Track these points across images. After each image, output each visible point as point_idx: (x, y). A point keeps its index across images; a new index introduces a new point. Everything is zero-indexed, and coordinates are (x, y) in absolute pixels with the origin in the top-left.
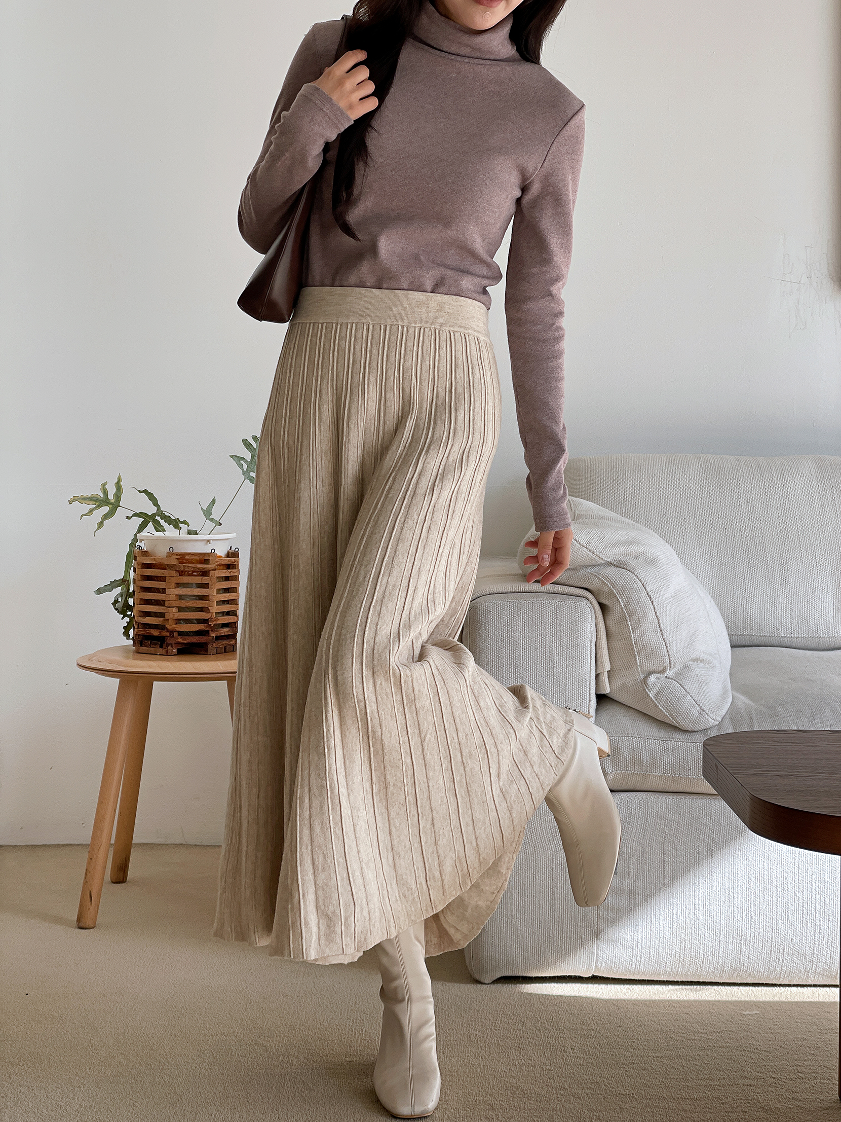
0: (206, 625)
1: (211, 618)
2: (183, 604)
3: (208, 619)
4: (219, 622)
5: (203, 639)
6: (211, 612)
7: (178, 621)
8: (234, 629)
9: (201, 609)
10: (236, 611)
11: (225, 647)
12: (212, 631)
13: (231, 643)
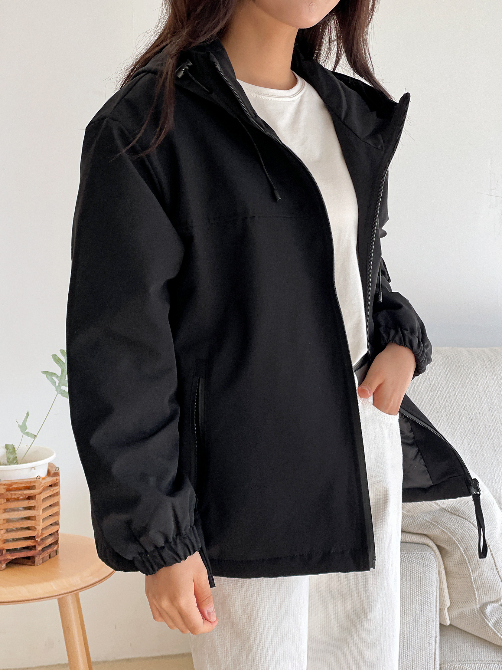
0: (33, 541)
1: (38, 535)
2: (11, 526)
3: (35, 537)
4: (44, 536)
5: (29, 553)
6: (38, 529)
7: (6, 541)
8: (57, 536)
9: (28, 528)
10: (58, 521)
11: (50, 555)
12: (39, 545)
13: (55, 549)
